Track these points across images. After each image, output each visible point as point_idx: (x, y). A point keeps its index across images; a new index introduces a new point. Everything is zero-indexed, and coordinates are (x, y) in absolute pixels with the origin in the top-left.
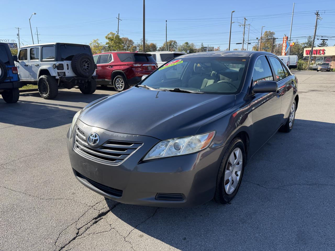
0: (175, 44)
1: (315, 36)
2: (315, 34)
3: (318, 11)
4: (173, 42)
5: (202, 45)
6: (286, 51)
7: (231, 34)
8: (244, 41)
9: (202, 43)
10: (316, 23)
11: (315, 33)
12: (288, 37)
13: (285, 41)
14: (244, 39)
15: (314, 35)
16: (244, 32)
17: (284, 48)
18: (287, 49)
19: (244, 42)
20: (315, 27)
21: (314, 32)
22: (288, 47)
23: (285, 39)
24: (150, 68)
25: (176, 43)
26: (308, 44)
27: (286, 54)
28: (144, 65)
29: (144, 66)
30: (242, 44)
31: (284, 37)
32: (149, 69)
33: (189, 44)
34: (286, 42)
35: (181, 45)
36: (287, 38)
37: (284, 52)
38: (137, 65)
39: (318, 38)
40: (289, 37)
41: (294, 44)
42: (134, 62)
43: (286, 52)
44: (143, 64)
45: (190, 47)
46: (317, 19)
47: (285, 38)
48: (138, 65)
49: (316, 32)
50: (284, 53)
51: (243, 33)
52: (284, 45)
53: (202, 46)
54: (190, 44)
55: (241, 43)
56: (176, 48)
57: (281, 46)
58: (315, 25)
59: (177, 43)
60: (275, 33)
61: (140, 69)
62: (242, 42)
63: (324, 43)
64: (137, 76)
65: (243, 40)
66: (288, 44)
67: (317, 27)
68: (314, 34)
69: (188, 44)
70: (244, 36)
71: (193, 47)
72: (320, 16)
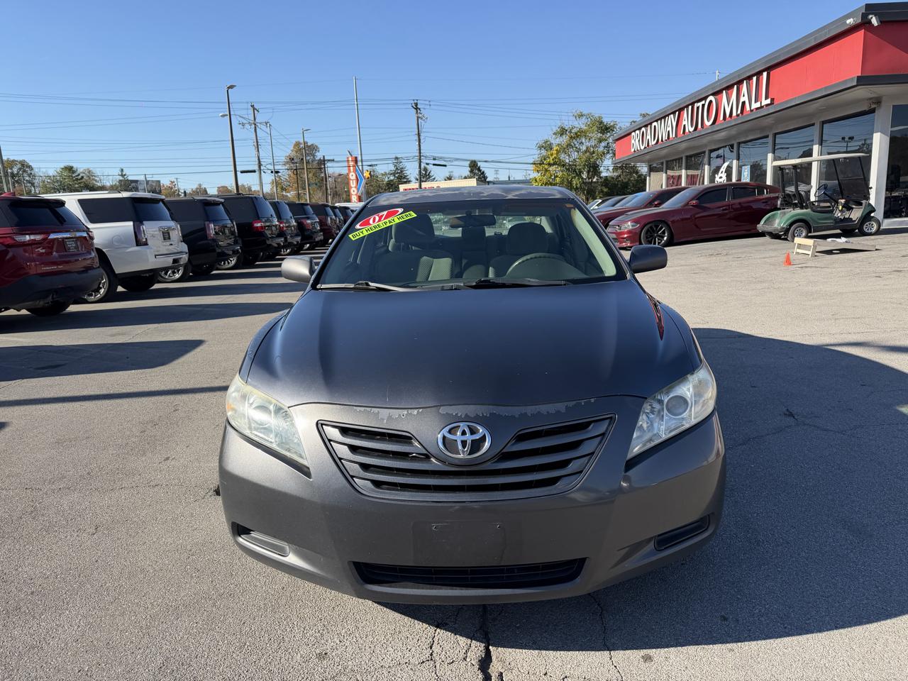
0: (24, 171)
1: (420, 156)
2: (420, 153)
3: (416, 101)
4: (19, 166)
5: (122, 175)
6: (358, 191)
7: (235, 145)
8: (260, 165)
9: (122, 170)
10: (416, 126)
11: (420, 150)
12: (356, 158)
13: (352, 168)
14: (259, 159)
15: (418, 154)
16: (257, 142)
17: (353, 184)
18: (360, 186)
19: (262, 168)
20: (416, 137)
21: (418, 148)
22: (361, 183)
23: (351, 164)
24: (71, 245)
25: (29, 167)
26: (397, 175)
27: (360, 199)
28: (52, 236)
29: (55, 239)
30: (257, 173)
31: (348, 158)
32: (69, 249)
33: (78, 172)
34: (355, 171)
35: (51, 173)
36: (356, 161)
37: (355, 193)
38: (27, 238)
39: (428, 162)
40: (359, 158)
41: (370, 174)
42: (15, 229)
43: (359, 194)
44: (49, 234)
45: (84, 180)
46: (418, 118)
47: (350, 159)
48: (32, 237)
49: (422, 148)
50: (355, 197)
51: (255, 144)
52: (352, 176)
53: (121, 178)
54: (81, 170)
55: (254, 171)
56: (33, 184)
57: (345, 180)
58: (417, 133)
59: (32, 169)
60: (319, 146)
61: (41, 251)
62: (256, 168)
63: (426, 172)
64: (32, 272)
65: (257, 163)
66: (359, 175)
67: (422, 138)
68: (418, 151)
69: (74, 172)
70: (258, 151)
71: (93, 179)
72: (422, 111)
